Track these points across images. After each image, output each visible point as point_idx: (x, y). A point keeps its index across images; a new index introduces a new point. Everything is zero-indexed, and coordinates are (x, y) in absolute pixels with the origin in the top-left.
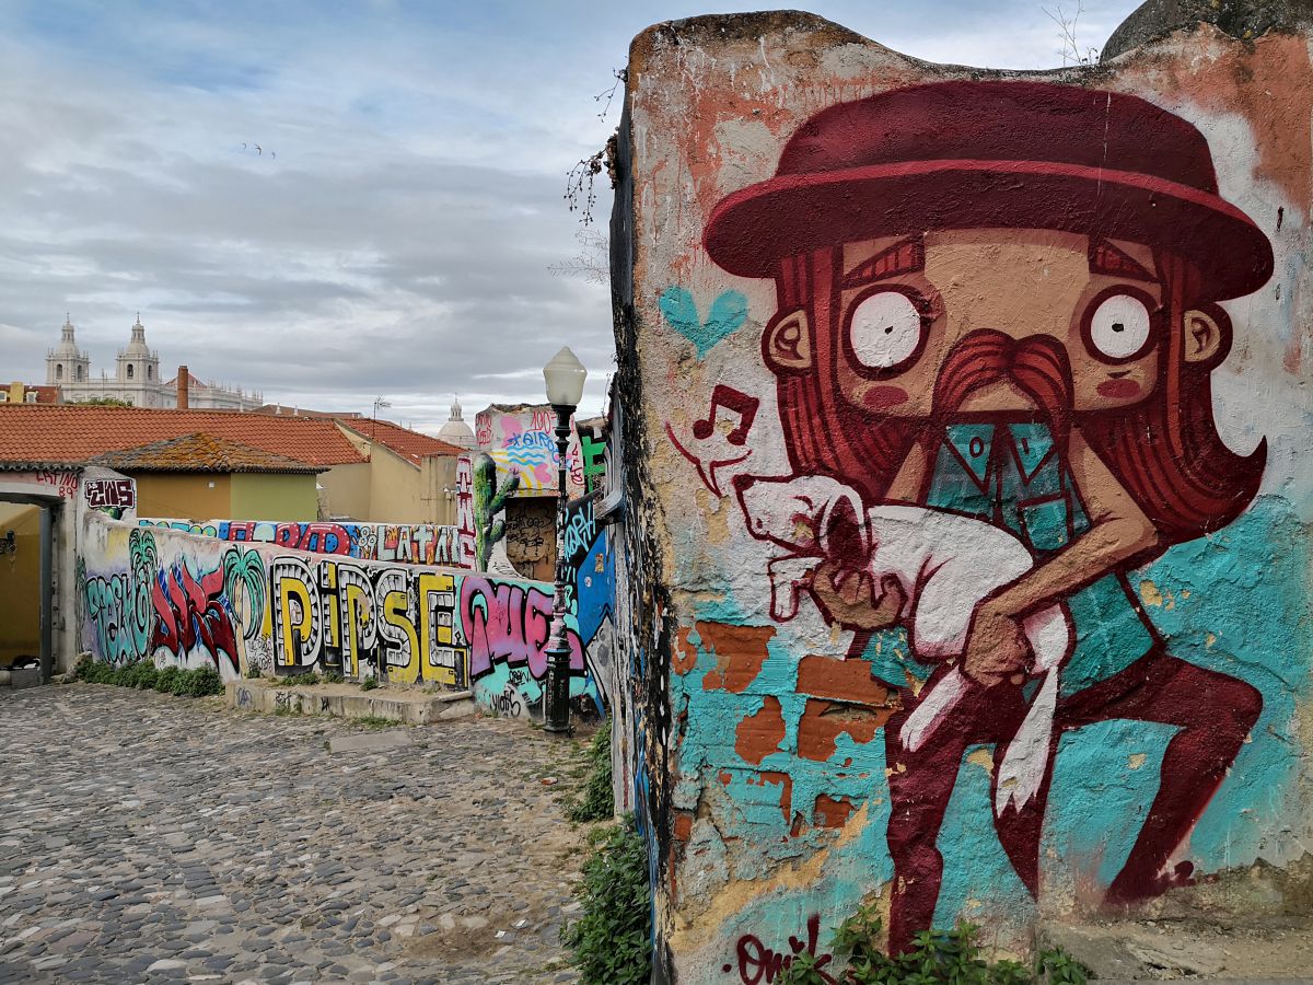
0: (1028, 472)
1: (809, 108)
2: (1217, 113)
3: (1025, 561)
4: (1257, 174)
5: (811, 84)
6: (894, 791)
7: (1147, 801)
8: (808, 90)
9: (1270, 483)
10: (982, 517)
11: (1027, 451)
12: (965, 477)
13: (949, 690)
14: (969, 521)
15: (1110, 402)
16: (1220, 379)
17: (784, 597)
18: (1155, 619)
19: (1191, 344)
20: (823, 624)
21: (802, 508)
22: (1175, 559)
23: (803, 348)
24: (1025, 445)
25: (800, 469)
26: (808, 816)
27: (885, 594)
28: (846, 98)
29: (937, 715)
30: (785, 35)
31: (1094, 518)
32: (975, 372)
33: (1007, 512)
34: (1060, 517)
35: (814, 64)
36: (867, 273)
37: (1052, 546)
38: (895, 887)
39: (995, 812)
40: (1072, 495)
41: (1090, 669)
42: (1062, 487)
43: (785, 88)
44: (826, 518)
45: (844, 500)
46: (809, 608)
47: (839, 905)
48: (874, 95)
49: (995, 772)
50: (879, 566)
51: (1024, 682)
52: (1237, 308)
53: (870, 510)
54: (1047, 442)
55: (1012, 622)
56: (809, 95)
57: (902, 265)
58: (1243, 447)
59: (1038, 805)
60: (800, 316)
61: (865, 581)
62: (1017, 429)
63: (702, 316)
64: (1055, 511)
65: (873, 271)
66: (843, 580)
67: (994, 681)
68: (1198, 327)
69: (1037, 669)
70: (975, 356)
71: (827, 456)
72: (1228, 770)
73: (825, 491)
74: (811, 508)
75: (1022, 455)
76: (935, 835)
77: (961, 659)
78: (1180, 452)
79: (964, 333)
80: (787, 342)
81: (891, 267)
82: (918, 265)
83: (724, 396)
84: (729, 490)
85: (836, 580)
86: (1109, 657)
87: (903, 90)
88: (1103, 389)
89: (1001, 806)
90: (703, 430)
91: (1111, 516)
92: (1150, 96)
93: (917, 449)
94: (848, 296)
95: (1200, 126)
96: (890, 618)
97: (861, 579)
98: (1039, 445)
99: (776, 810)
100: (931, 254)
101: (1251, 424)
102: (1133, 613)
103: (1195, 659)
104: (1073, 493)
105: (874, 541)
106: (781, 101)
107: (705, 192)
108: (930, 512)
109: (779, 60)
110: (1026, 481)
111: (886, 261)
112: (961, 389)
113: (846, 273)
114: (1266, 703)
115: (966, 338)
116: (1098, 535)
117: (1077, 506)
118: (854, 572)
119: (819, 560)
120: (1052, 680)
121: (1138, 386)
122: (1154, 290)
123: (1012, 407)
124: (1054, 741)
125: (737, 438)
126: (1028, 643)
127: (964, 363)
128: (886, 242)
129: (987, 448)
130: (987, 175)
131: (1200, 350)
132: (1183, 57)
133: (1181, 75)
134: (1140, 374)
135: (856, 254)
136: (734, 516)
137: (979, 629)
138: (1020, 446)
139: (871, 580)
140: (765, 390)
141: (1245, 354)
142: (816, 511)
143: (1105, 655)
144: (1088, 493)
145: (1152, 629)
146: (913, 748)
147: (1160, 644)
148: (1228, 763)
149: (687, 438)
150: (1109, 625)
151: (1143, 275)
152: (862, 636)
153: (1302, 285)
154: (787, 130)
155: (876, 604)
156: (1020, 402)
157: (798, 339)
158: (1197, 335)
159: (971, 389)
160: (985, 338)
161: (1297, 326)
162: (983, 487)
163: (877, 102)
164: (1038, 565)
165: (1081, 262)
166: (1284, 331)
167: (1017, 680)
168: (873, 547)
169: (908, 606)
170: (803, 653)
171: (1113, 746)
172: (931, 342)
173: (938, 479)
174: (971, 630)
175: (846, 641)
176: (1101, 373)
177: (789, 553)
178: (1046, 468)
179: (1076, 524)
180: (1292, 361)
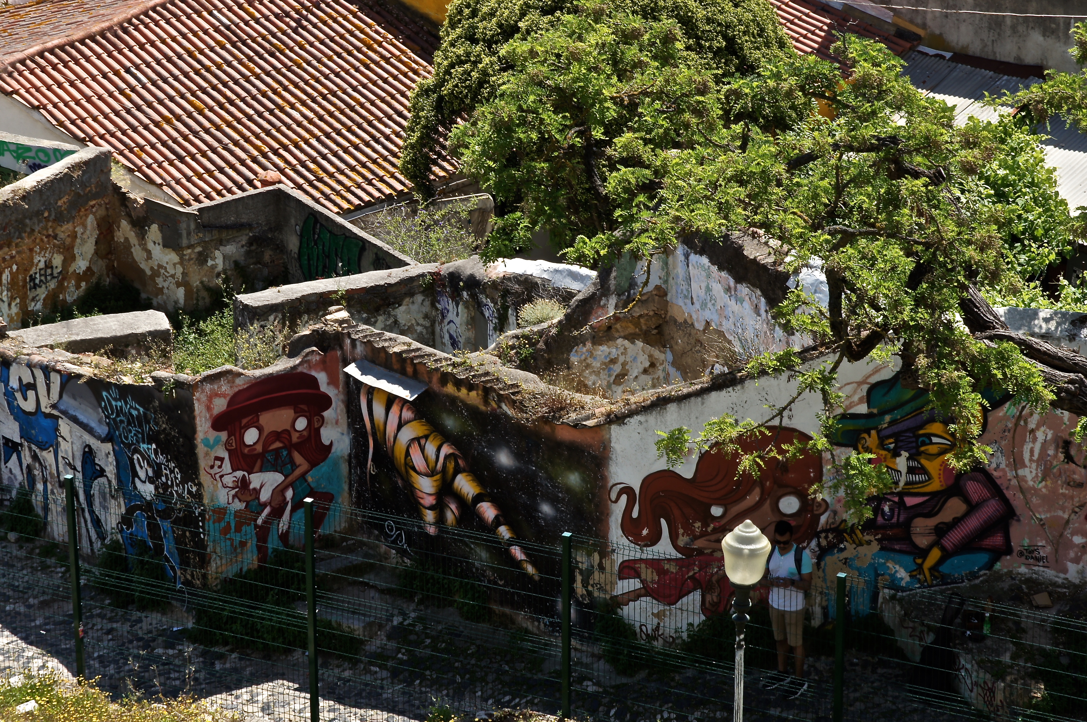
0: (283, 460)
2: (319, 372)
3: (283, 479)
4: (328, 384)
6: (257, 536)
9: (333, 450)
10: (274, 471)
11: (282, 455)
13: (267, 510)
14: (271, 473)
15: (299, 441)
17: (231, 499)
19: (316, 424)
21: (235, 479)
23: (234, 444)
25: (234, 470)
26: (238, 547)
27: (253, 493)
29: (265, 517)
30: (227, 377)
31: (297, 466)
32: (271, 441)
33: (279, 469)
34: (290, 468)
35: (233, 382)
36: (247, 425)
37: (289, 474)
38: (258, 557)
39: (279, 535)
40: (292, 462)
42: (290, 461)
43: (228, 389)
44: (240, 480)
45: (244, 475)
47: (246, 564)
48: (247, 386)
49: (278, 525)
50: (252, 487)
51: (284, 505)
53: (249, 476)
54: (287, 453)
55: (280, 493)
57: (255, 422)
59: (287, 532)
60: (233, 438)
62: (280, 451)
63: (212, 442)
66: (244, 492)
67: (277, 506)
68: (317, 420)
69: (286, 501)
70: (271, 438)
71: (240, 467)
72: (328, 512)
73: (239, 474)
75: (281, 457)
76: (266, 543)
77: (270, 503)
78: (314, 448)
79: (268, 433)
80: (230, 444)
81: (252, 423)
82: (258, 420)
84: (219, 479)
85: (242, 493)
87: (253, 384)
88: (298, 438)
89: (280, 533)
91: (301, 465)
92: (305, 371)
93: (259, 460)
94: (243, 431)
96: (254, 498)
97: (248, 491)
98: (285, 453)
100: (260, 417)
102: (306, 484)
105: (250, 482)
106: (227, 392)
107: (211, 415)
108: (262, 473)
109: (226, 382)
110: (282, 462)
111: (251, 421)
112: (268, 446)
113: (242, 426)
116: (298, 469)
117: (293, 464)
118: (246, 490)
119: (238, 489)
120: (290, 503)
121: (305, 436)
123: (279, 447)
124: (291, 516)
126: (284, 496)
127: (269, 439)
128: (251, 417)
129: (274, 457)
130: (272, 398)
131: (318, 425)
134: (306, 433)
135: (244, 421)
137: (274, 496)
139: (250, 491)
142: (237, 479)
143: (301, 495)
144: (296, 461)
145: (310, 487)
146: (260, 525)
147: (312, 489)
149: (208, 470)
150: (301, 487)
151: (305, 412)
152: (248, 503)
153: (338, 407)
154: (228, 398)
155: (251, 496)
156: (280, 445)
157: (232, 442)
158: (317, 422)
159: (270, 445)
160: (273, 433)
161: (338, 415)
162: (273, 465)
164: (286, 479)
165: (292, 412)
166: (335, 417)
167: (282, 505)
168: (250, 484)
169: (258, 494)
170: (236, 510)
172: (261, 437)
173: (264, 466)
174: (272, 497)
176: (297, 435)
177: (232, 489)
178: (287, 458)
179: (293, 468)
180: (337, 422)
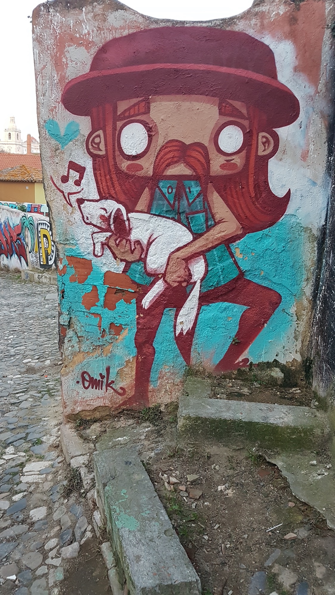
0: (191, 201)
1: (103, 41)
2: (280, 40)
3: (189, 237)
4: (296, 69)
5: (103, 30)
6: (138, 323)
7: (233, 334)
8: (102, 32)
9: (290, 209)
10: (173, 219)
11: (190, 192)
12: (166, 202)
13: (158, 287)
14: (168, 220)
15: (225, 172)
16: (272, 163)
17: (98, 247)
18: (240, 264)
19: (261, 147)
20: (113, 259)
21: (103, 212)
22: (249, 239)
23: (102, 146)
24: (189, 189)
25: (103, 197)
26: (107, 330)
27: (135, 248)
28: (118, 36)
29: (155, 296)
30: (93, 6)
31: (217, 221)
32: (170, 158)
33: (183, 217)
34: (203, 220)
35: (105, 20)
36: (127, 114)
37: (200, 232)
38: (137, 359)
39: (175, 334)
41: (213, 282)
42: (204, 207)
43: (93, 31)
44: (112, 217)
45: (119, 210)
46: (108, 252)
47: (117, 363)
48: (129, 34)
49: (176, 318)
50: (134, 236)
51: (187, 286)
52: (283, 132)
53: (129, 215)
54: (199, 189)
55: (184, 262)
56: (102, 35)
57: (141, 111)
58: (280, 193)
59: (191, 333)
60: (100, 132)
61: (128, 242)
62: (187, 183)
63: (62, 132)
64: (201, 217)
65: (129, 113)
66: (120, 242)
67: (176, 284)
68: (264, 140)
69: (192, 281)
70: (170, 151)
71: (112, 192)
72: (265, 325)
73: (112, 206)
74: (107, 213)
75: (188, 194)
76: (153, 341)
77: (164, 275)
78: (253, 195)
79: (166, 141)
80: (96, 144)
81: (137, 112)
82: (147, 111)
83: (73, 166)
84: (75, 205)
85: (117, 242)
86: (221, 278)
87: (141, 32)
88: (222, 167)
89: (178, 332)
90: (65, 179)
91: (224, 220)
92: (251, 32)
93: (147, 189)
94: (119, 124)
95: (271, 47)
96: (138, 258)
97: (127, 242)
98: (196, 189)
99: (96, 327)
100: (152, 105)
101: (284, 183)
102: (231, 260)
103: (256, 280)
104: (208, 210)
105: (131, 227)
106: (91, 37)
107: (62, 79)
108: (152, 216)
109: (90, 18)
110: (189, 205)
111: (134, 109)
112: (164, 165)
113: (118, 114)
114: (283, 300)
115: (167, 143)
116: (218, 228)
117: (210, 216)
118: (124, 239)
119: (109, 234)
120: (198, 285)
121: (237, 165)
122: (246, 123)
123: (184, 173)
124: (199, 309)
125: (78, 183)
126: (189, 270)
127: (166, 154)
128: (135, 101)
129: (174, 191)
130: (177, 71)
131: (264, 150)
132: (268, 12)
133: (266, 22)
134: (238, 160)
135: (123, 106)
136: (77, 215)
137: (171, 264)
138: (188, 190)
139: (130, 243)
140: (88, 163)
141: (284, 152)
142: (109, 214)
143: (219, 277)
144: (214, 211)
145: (238, 267)
146: (146, 308)
147: (242, 274)
148: (265, 322)
149: (59, 183)
150: (221, 265)
151: (242, 116)
152: (128, 264)
153: (312, 121)
154: (94, 50)
155: (132, 252)
156: (188, 172)
157: (100, 142)
158: (264, 143)
159: (168, 165)
160: (174, 144)
161: (308, 140)
162: (173, 206)
163: (131, 37)
164: (195, 239)
165: (215, 110)
166: (302, 142)
167: (184, 284)
168: (130, 229)
169: (144, 253)
170: (107, 270)
171: (222, 312)
172: (152, 145)
173: (155, 202)
174: (168, 264)
175: (122, 265)
176: (222, 160)
177: (99, 230)
178: (198, 200)
179: (209, 223)
180: (305, 156)
